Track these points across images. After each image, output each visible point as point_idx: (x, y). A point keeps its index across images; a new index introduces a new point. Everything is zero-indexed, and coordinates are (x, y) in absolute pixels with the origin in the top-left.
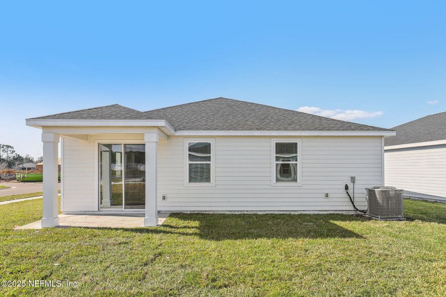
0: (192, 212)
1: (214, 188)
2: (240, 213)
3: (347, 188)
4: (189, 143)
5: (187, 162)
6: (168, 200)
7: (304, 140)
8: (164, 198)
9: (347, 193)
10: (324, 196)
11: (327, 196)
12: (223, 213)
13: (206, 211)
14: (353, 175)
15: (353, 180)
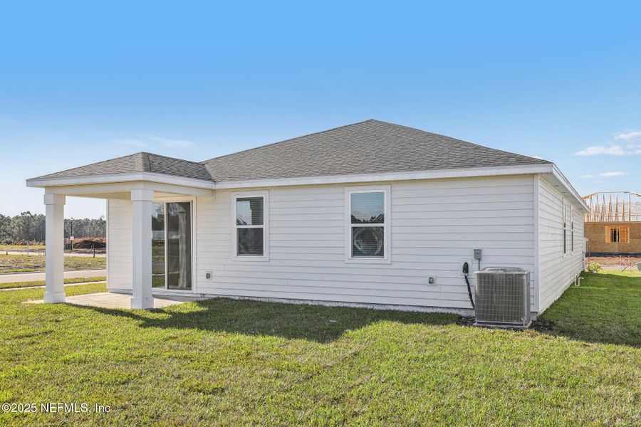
0: (241, 298)
1: (267, 264)
2: (302, 302)
3: (466, 268)
5: (235, 226)
6: (213, 279)
7: (396, 188)
8: (208, 276)
9: (466, 278)
10: (427, 281)
11: (431, 281)
12: (279, 301)
13: (258, 297)
14: (477, 246)
15: (478, 254)
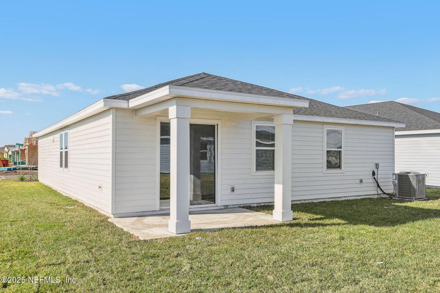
3: (374, 174)
4: (257, 127)
5: (255, 148)
6: (238, 192)
7: (346, 128)
8: (233, 190)
9: (374, 178)
11: (361, 181)
14: (377, 162)
15: (377, 166)
